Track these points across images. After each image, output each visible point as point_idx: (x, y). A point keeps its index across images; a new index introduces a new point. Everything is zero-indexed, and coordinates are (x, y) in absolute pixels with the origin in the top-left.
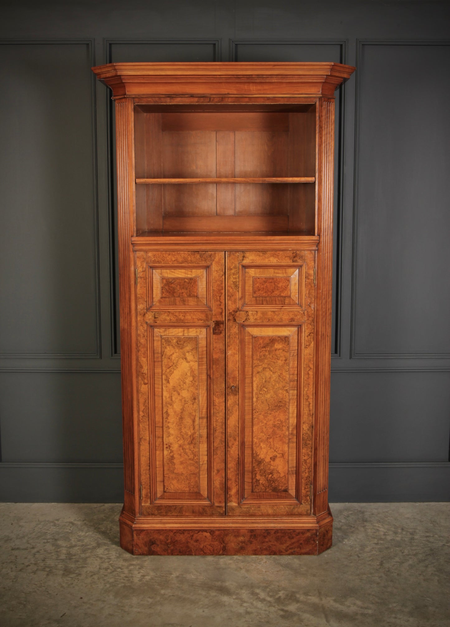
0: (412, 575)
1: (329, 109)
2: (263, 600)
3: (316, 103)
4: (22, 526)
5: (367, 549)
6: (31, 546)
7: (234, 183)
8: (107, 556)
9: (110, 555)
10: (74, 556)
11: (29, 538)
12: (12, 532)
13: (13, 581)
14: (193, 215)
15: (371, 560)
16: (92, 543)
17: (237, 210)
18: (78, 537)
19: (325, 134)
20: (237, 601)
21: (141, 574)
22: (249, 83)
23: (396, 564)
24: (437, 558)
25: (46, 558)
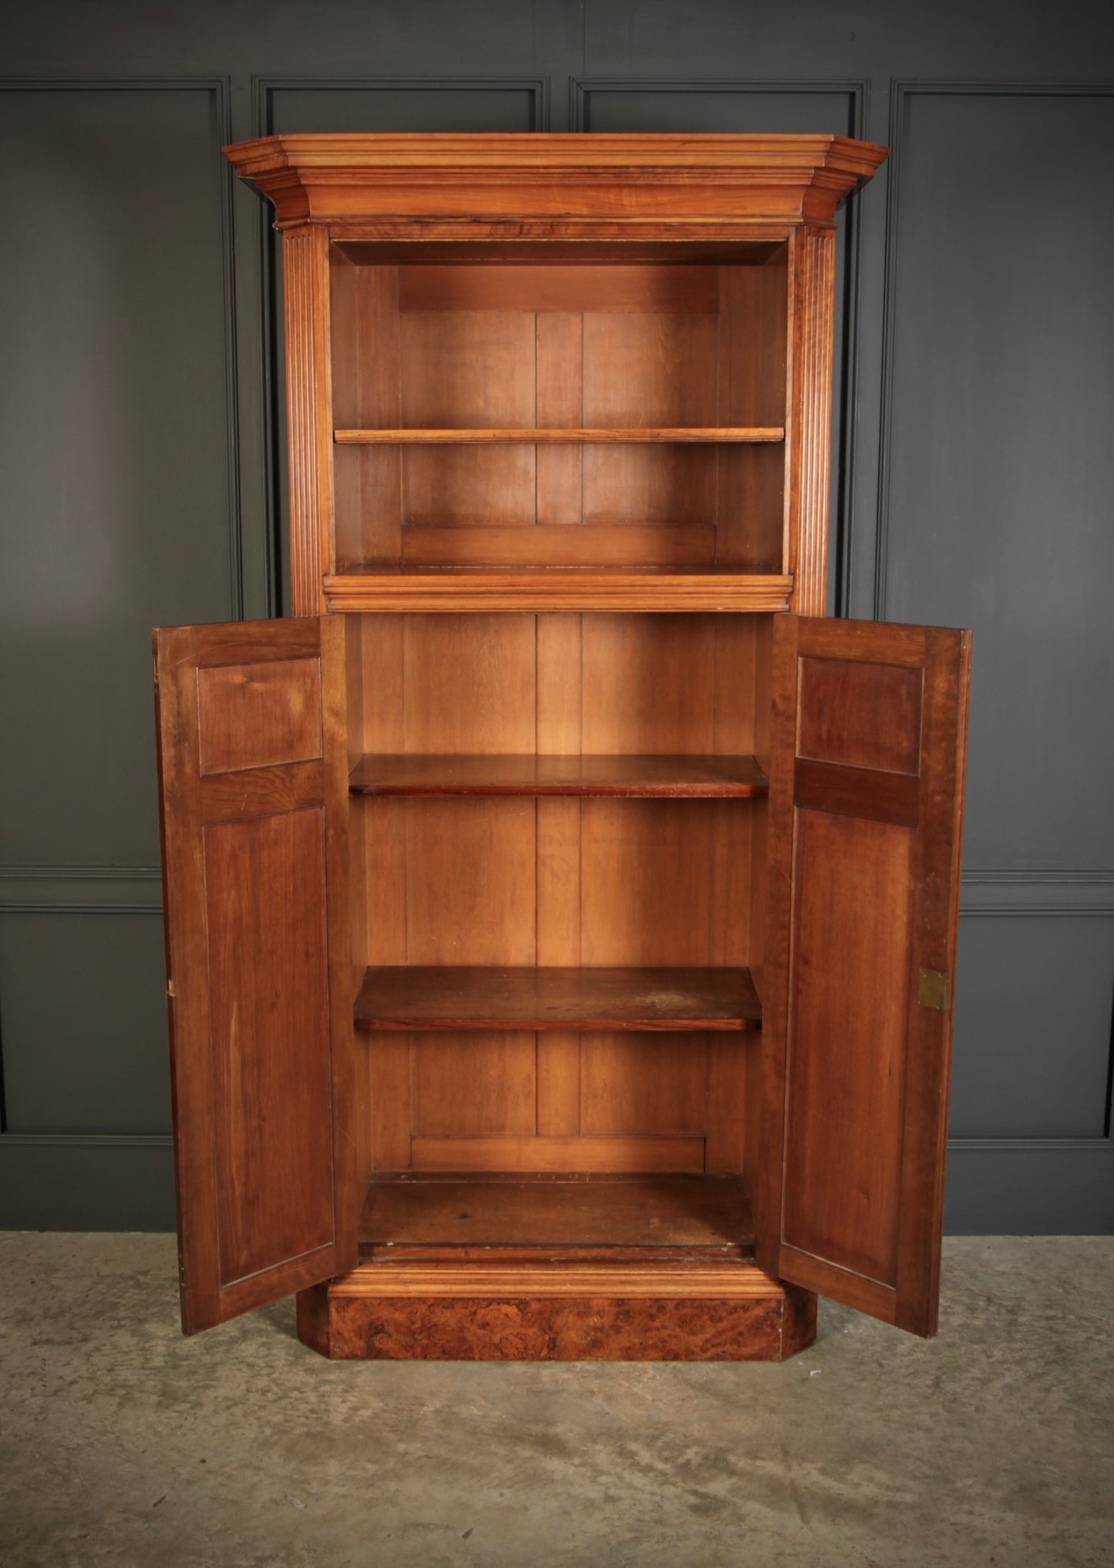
0: (1012, 1411)
1: (822, 255)
2: (647, 1469)
3: (788, 238)
4: (56, 1288)
6: (81, 1336)
7: (580, 443)
8: (266, 1359)
9: (273, 1358)
10: (186, 1360)
11: (74, 1316)
12: (34, 1301)
13: (36, 1420)
14: (478, 523)
15: (912, 1373)
16: (228, 1329)
17: (587, 512)
19: (809, 319)
20: (583, 1470)
21: (349, 1404)
22: (620, 186)
23: (971, 1383)
24: (1072, 1369)
25: (116, 1366)
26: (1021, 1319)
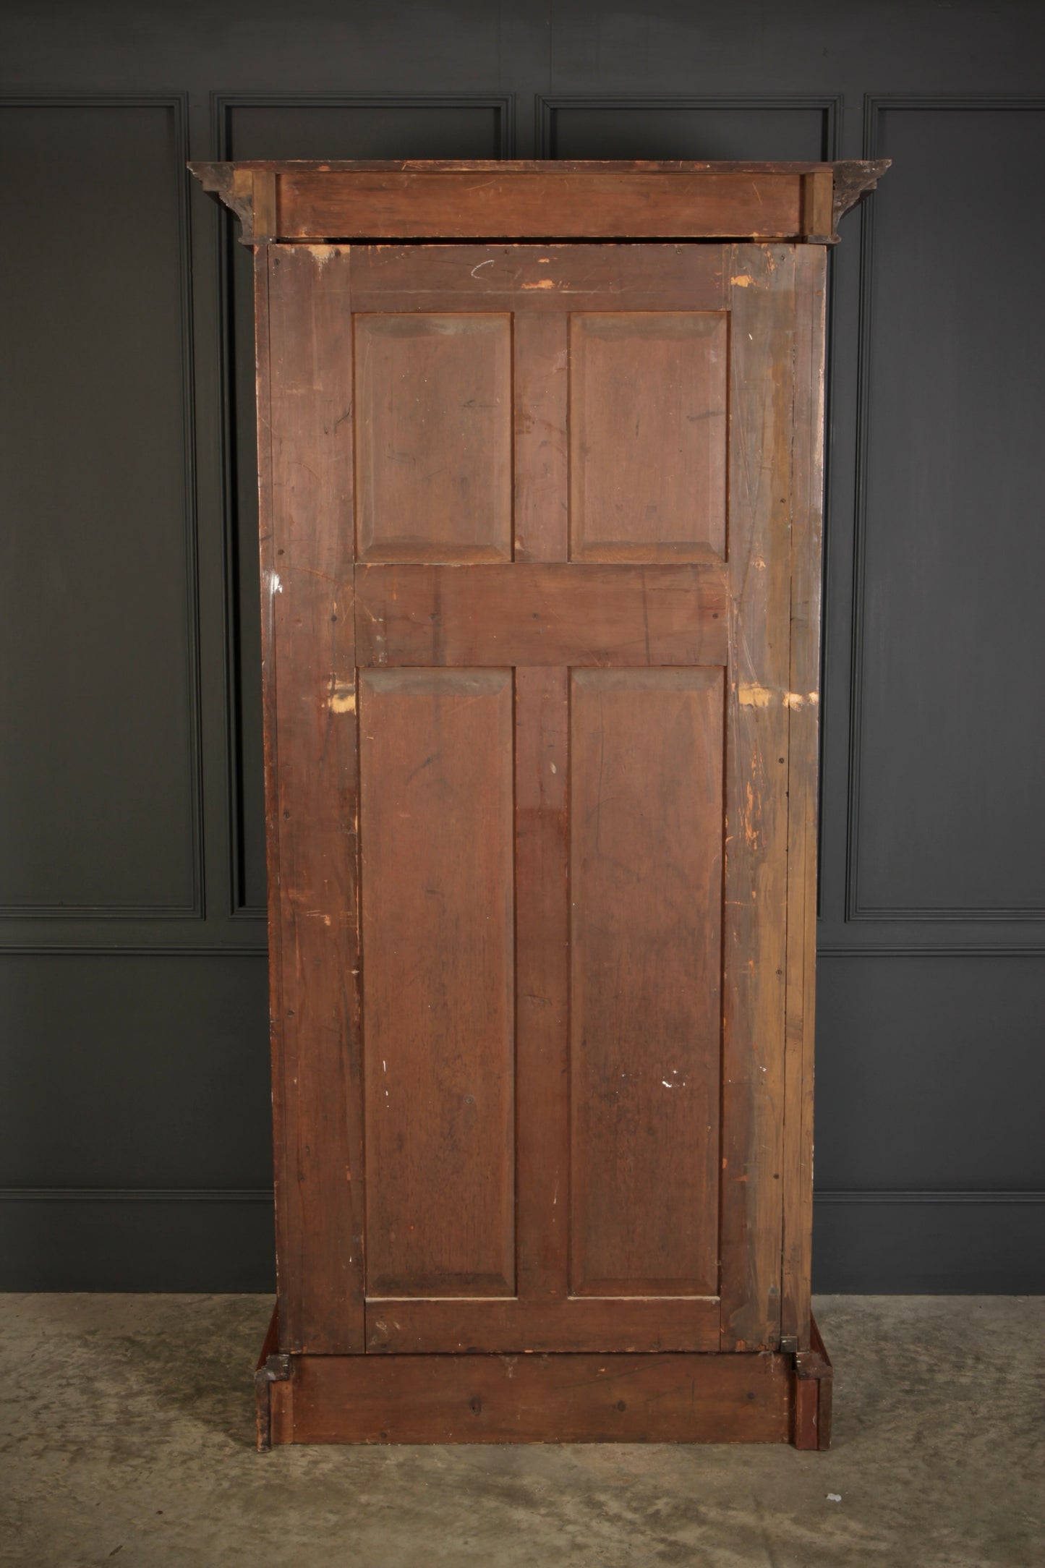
0: (995, 1465)
2: (617, 1518)
5: (885, 1404)
6: (28, 1394)
8: (222, 1416)
10: (139, 1416)
11: (20, 1376)
15: (892, 1429)
16: (182, 1387)
18: (146, 1374)
20: (549, 1519)
23: (955, 1438)
25: (66, 1422)
26: (1010, 1377)
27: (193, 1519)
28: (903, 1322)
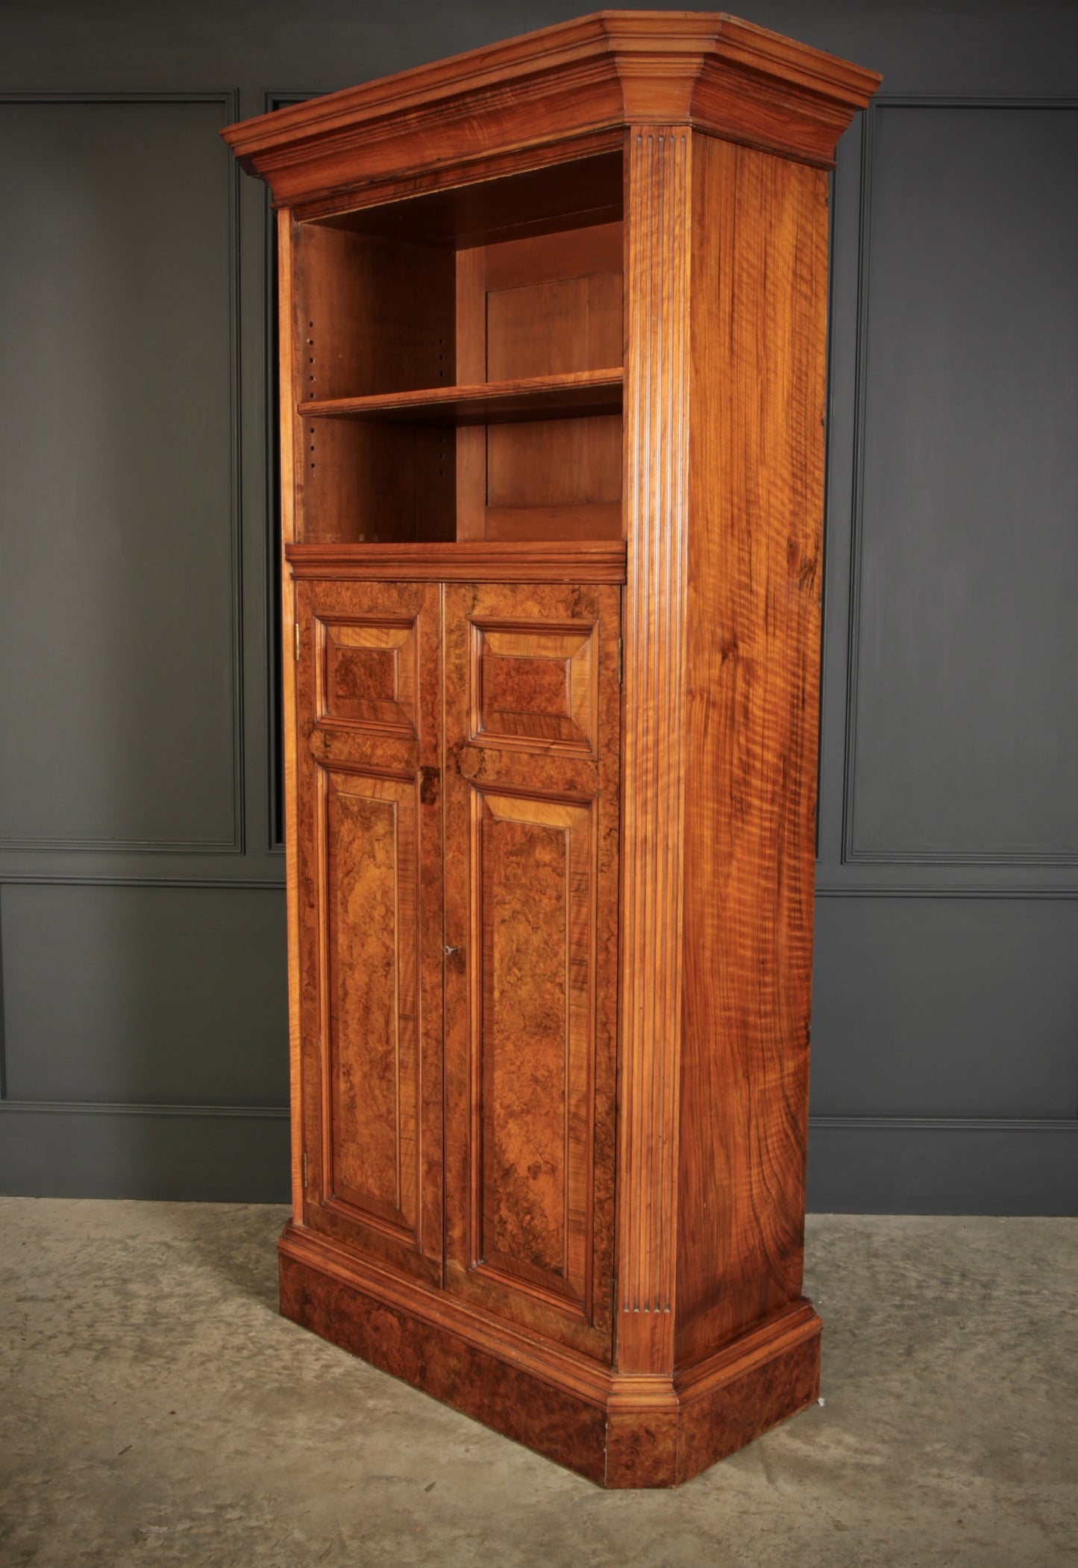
4: (47, 1250)
5: (875, 1319)
6: (65, 1294)
8: (244, 1319)
9: (252, 1318)
10: (165, 1318)
11: (60, 1276)
12: (23, 1262)
13: (12, 1371)
15: (885, 1342)
16: (209, 1290)
18: (177, 1277)
21: (322, 1362)
23: (943, 1352)
24: (1045, 1341)
25: (96, 1322)
26: (995, 1294)
27: (204, 1421)
28: (892, 1240)
